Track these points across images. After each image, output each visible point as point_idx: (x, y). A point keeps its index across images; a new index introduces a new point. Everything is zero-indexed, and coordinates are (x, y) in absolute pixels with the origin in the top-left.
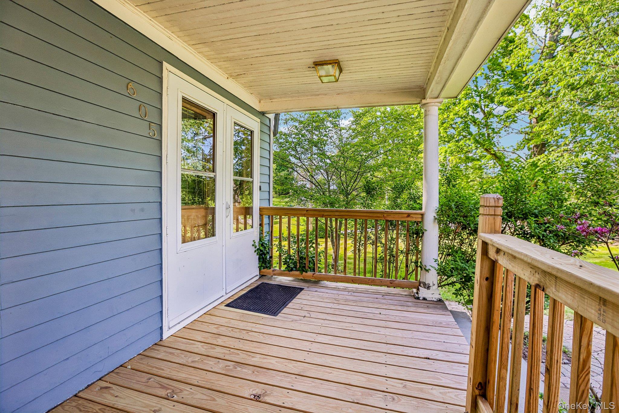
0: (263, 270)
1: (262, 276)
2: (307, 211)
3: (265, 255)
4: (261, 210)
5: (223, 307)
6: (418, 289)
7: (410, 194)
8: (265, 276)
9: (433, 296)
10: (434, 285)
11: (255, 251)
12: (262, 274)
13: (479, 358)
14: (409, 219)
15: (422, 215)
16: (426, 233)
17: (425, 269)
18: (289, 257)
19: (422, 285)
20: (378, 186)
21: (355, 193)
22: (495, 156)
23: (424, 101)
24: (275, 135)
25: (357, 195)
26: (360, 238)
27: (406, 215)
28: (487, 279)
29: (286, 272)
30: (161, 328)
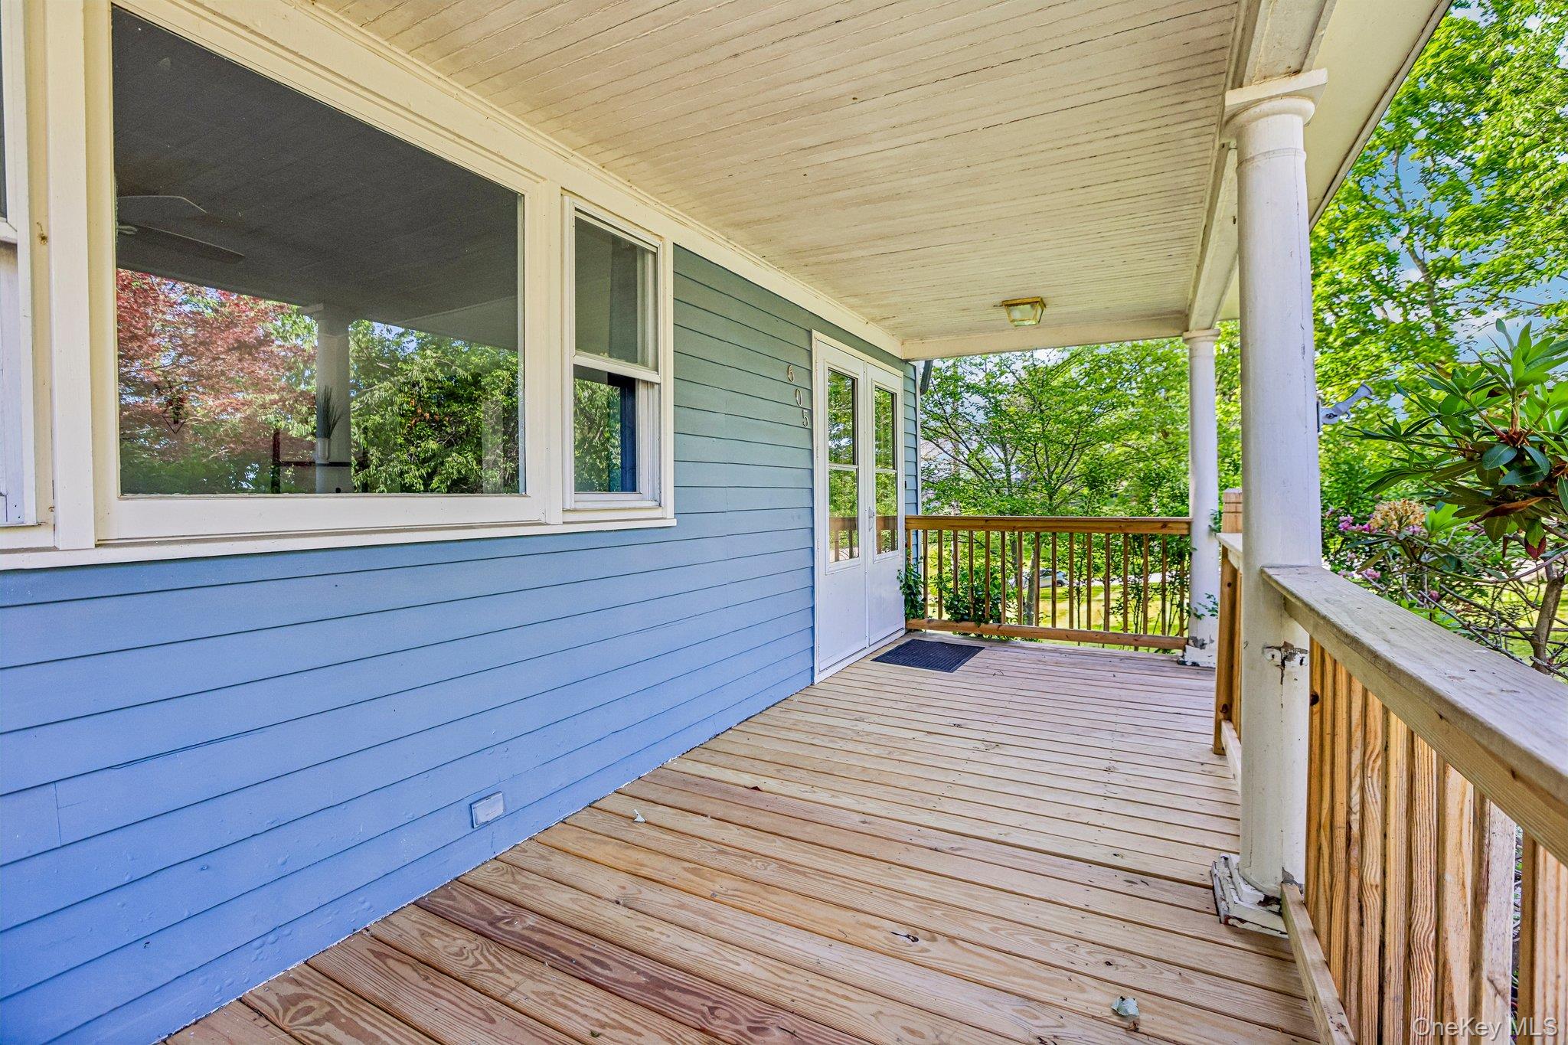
0: (912, 621)
1: (909, 631)
2: (987, 521)
3: (915, 595)
4: (908, 521)
5: (868, 661)
6: (1184, 650)
7: (1173, 489)
8: (917, 630)
9: (1210, 660)
10: (1212, 641)
11: (901, 588)
12: (909, 627)
13: (1223, 677)
14: (1165, 531)
15: (1189, 523)
17: (1195, 614)
18: (957, 597)
19: (1191, 642)
20: (1109, 476)
21: (1067, 488)
24: (923, 392)
25: (1073, 493)
26: (1080, 569)
27: (1160, 525)
28: (1229, 585)
29: (951, 624)
30: (812, 669)
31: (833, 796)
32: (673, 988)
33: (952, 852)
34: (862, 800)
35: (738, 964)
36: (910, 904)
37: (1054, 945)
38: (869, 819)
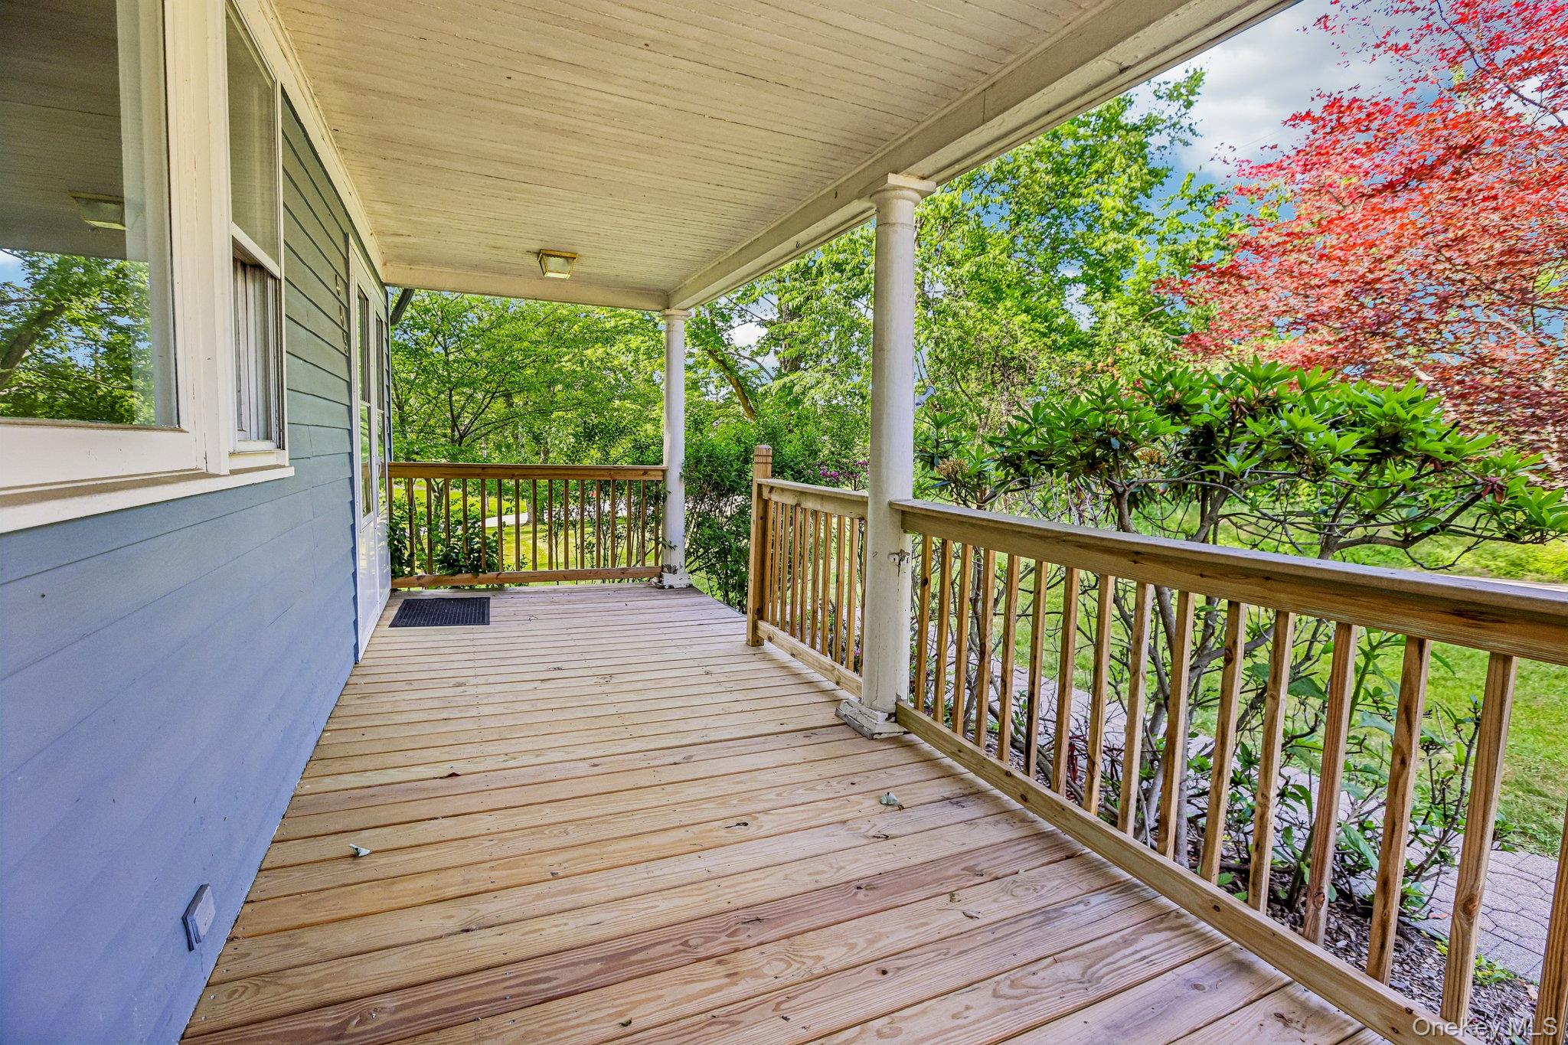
0: (399, 580)
1: (393, 591)
3: (401, 551)
5: (386, 628)
6: (661, 576)
9: (682, 582)
10: (681, 567)
12: (394, 587)
14: (646, 478)
15: (664, 471)
16: (670, 498)
17: (668, 546)
19: (665, 569)
22: (723, 364)
23: (668, 312)
27: (642, 473)
28: (762, 518)
30: (356, 646)
31: (537, 756)
32: (635, 952)
33: (688, 759)
34: (570, 749)
35: (656, 907)
36: (711, 805)
37: (818, 787)
38: (596, 761)
